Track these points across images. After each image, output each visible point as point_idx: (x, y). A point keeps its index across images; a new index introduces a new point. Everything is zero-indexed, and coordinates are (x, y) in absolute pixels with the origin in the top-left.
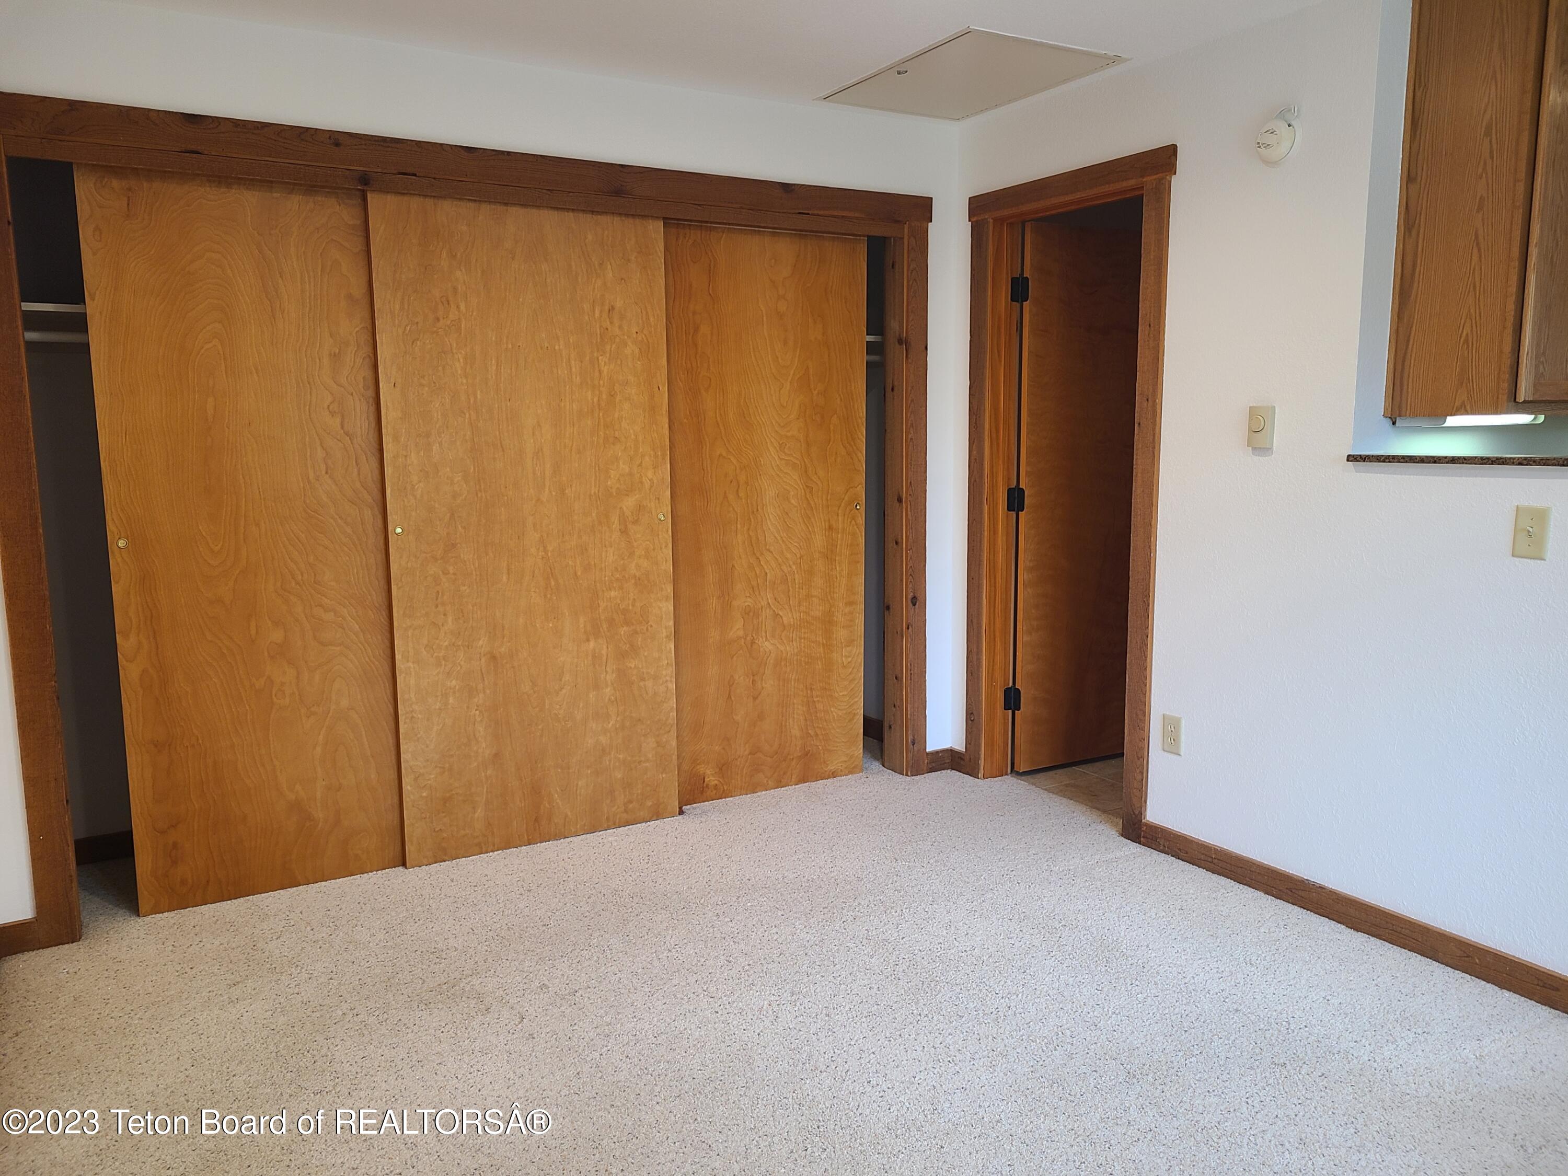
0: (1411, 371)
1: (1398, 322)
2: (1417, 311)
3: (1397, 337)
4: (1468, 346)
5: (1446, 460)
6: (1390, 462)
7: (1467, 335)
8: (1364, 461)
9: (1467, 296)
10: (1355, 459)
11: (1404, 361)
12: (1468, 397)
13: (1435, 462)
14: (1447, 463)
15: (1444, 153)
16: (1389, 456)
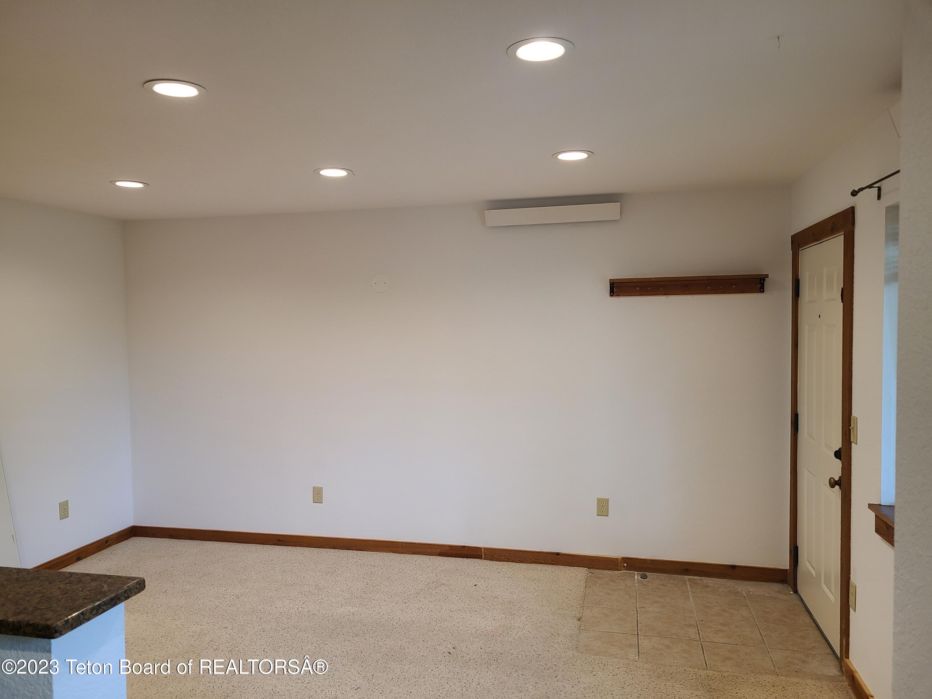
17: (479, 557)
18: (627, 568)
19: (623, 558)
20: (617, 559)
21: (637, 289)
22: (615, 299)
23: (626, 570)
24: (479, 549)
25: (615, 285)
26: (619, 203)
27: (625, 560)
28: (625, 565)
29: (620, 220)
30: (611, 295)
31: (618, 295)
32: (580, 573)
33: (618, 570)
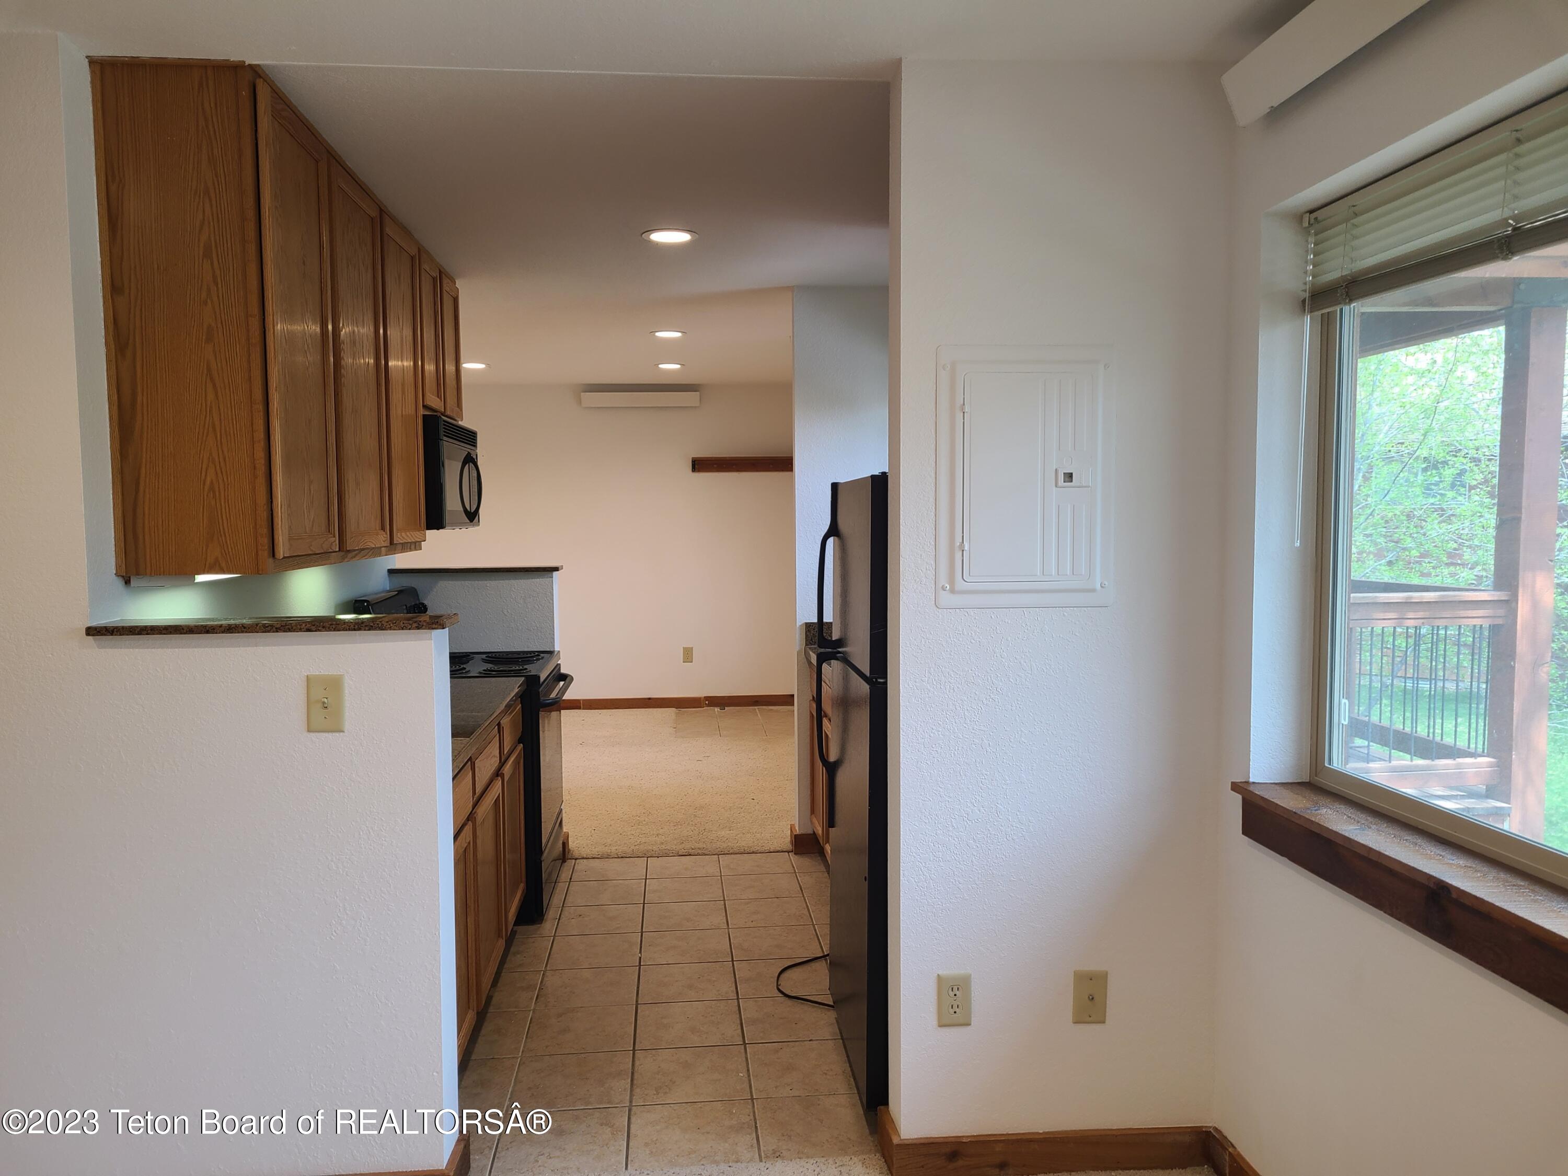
0: (146, 522)
1: (121, 460)
2: (144, 450)
3: (122, 478)
4: (214, 492)
5: (222, 629)
6: (147, 634)
7: (212, 482)
8: (112, 635)
9: (207, 436)
10: (99, 632)
11: (135, 510)
12: (222, 554)
13: (208, 632)
14: (223, 633)
15: (156, 266)
16: (146, 627)
17: (579, 708)
18: (708, 705)
19: (705, 697)
20: (700, 698)
21: (715, 466)
22: (696, 474)
23: (708, 707)
24: (578, 701)
25: (696, 462)
26: (698, 393)
27: (707, 698)
28: (707, 702)
29: (698, 407)
30: (693, 471)
31: (699, 471)
32: (670, 712)
33: (701, 707)
